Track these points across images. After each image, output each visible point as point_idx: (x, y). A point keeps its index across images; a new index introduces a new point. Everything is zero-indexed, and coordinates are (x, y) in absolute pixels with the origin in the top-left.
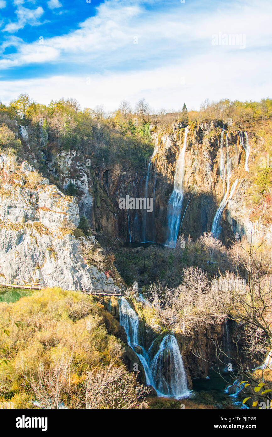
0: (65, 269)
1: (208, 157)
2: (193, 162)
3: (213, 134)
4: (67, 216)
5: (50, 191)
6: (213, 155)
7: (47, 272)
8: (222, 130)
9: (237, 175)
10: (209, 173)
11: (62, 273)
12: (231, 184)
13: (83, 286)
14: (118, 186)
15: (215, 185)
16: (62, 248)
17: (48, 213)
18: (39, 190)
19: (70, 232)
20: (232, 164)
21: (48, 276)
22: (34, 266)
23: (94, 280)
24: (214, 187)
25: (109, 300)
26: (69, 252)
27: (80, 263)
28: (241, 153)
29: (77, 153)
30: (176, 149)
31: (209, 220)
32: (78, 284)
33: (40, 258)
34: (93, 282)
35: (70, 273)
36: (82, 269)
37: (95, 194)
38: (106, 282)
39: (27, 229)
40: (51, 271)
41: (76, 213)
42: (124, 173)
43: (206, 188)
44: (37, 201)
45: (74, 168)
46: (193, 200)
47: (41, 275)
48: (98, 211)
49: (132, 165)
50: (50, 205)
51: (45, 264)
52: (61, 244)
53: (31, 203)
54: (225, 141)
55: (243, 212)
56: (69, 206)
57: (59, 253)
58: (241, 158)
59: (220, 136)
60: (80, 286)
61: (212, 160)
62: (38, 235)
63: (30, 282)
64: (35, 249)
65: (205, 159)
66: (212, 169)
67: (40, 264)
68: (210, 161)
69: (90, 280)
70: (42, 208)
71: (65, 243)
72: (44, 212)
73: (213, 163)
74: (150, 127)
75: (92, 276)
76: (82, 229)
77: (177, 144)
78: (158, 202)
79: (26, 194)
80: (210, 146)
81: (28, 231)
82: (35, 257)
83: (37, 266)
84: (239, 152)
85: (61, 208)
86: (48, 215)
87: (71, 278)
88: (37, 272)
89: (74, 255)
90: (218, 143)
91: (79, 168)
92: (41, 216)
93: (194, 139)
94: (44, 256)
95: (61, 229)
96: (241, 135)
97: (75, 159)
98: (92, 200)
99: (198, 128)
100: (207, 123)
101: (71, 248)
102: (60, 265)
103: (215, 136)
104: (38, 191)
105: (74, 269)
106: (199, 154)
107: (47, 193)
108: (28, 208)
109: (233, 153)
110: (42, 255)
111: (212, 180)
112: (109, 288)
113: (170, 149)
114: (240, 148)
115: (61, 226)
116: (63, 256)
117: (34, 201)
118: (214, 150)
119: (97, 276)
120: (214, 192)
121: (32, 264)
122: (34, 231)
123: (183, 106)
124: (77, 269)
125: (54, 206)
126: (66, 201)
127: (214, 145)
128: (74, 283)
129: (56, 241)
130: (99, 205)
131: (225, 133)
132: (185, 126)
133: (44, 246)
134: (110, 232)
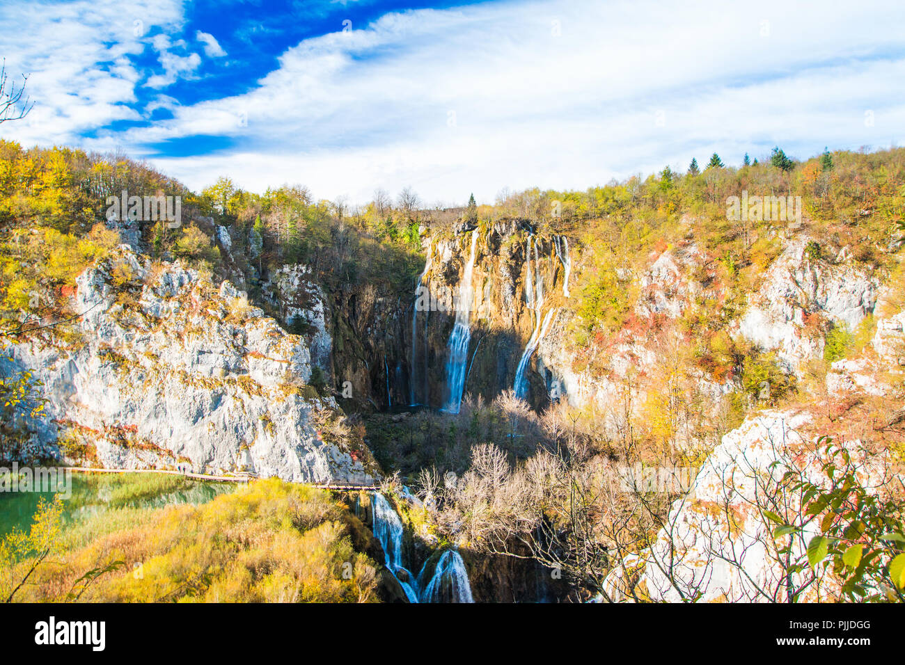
0: (287, 449)
1: (508, 274)
2: (485, 283)
3: (515, 239)
4: (292, 367)
5: (265, 328)
6: (515, 273)
7: (259, 454)
8: (529, 235)
9: (551, 303)
10: (509, 299)
11: (283, 456)
12: (543, 317)
13: (315, 477)
14: (371, 319)
15: (518, 317)
16: (283, 416)
17: (262, 361)
18: (248, 325)
19: (296, 391)
20: (544, 286)
21: (261, 461)
22: (239, 444)
23: (334, 466)
24: (518, 321)
25: (357, 497)
26: (294, 423)
27: (311, 439)
28: (558, 269)
29: (307, 269)
30: (459, 263)
31: (510, 371)
32: (307, 472)
33: (249, 432)
34: (331, 469)
35: (296, 455)
36: (314, 448)
37: (335, 331)
38: (351, 468)
39: (228, 387)
40: (264, 452)
41: (305, 361)
42: (380, 299)
43: (506, 322)
44: (245, 342)
45: (304, 292)
46: (485, 340)
47: (249, 458)
48: (340, 358)
49: (392, 287)
50: (265, 348)
51: (256, 441)
52: (282, 409)
53: (235, 347)
54: (533, 251)
55: (562, 358)
56: (295, 350)
57: (278, 424)
58: (558, 276)
59: (525, 244)
60: (312, 475)
61: (514, 279)
62: (245, 396)
63: (232, 470)
64: (240, 418)
65: (503, 279)
66: (514, 293)
67: (248, 442)
68: (511, 281)
69: (327, 465)
70: (253, 354)
71: (288, 407)
72: (256, 359)
73: (516, 284)
74: (419, 230)
75: (330, 460)
76: (315, 386)
77: (461, 255)
78: (433, 344)
79: (228, 333)
80: (511, 259)
81: (230, 390)
82: (240, 431)
83: (244, 445)
84: (555, 267)
85: (282, 353)
86: (261, 365)
87: (297, 463)
88: (244, 454)
89: (302, 427)
90: (523, 254)
91: (311, 291)
92: (250, 366)
93: (486, 247)
94: (255, 429)
95: (283, 386)
96: (557, 242)
97: (305, 278)
98: (331, 340)
99: (493, 231)
100: (506, 224)
101: (297, 416)
102: (280, 442)
103: (518, 244)
104: (246, 327)
105: (301, 449)
106: (494, 271)
107: (260, 330)
108: (230, 353)
109: (545, 269)
110: (251, 427)
111: (514, 310)
112: (357, 477)
113: (450, 262)
114: (555, 261)
115: (282, 381)
116: (284, 429)
117: (240, 342)
118: (517, 264)
119: (338, 460)
120: (517, 328)
121: (235, 441)
122: (240, 390)
123: (469, 198)
124: (306, 448)
125: (271, 351)
126: (289, 342)
127: (517, 257)
128: (302, 471)
129: (274, 405)
130: (341, 348)
131: (533, 239)
132: (474, 228)
133: (255, 413)
134: (359, 390)
